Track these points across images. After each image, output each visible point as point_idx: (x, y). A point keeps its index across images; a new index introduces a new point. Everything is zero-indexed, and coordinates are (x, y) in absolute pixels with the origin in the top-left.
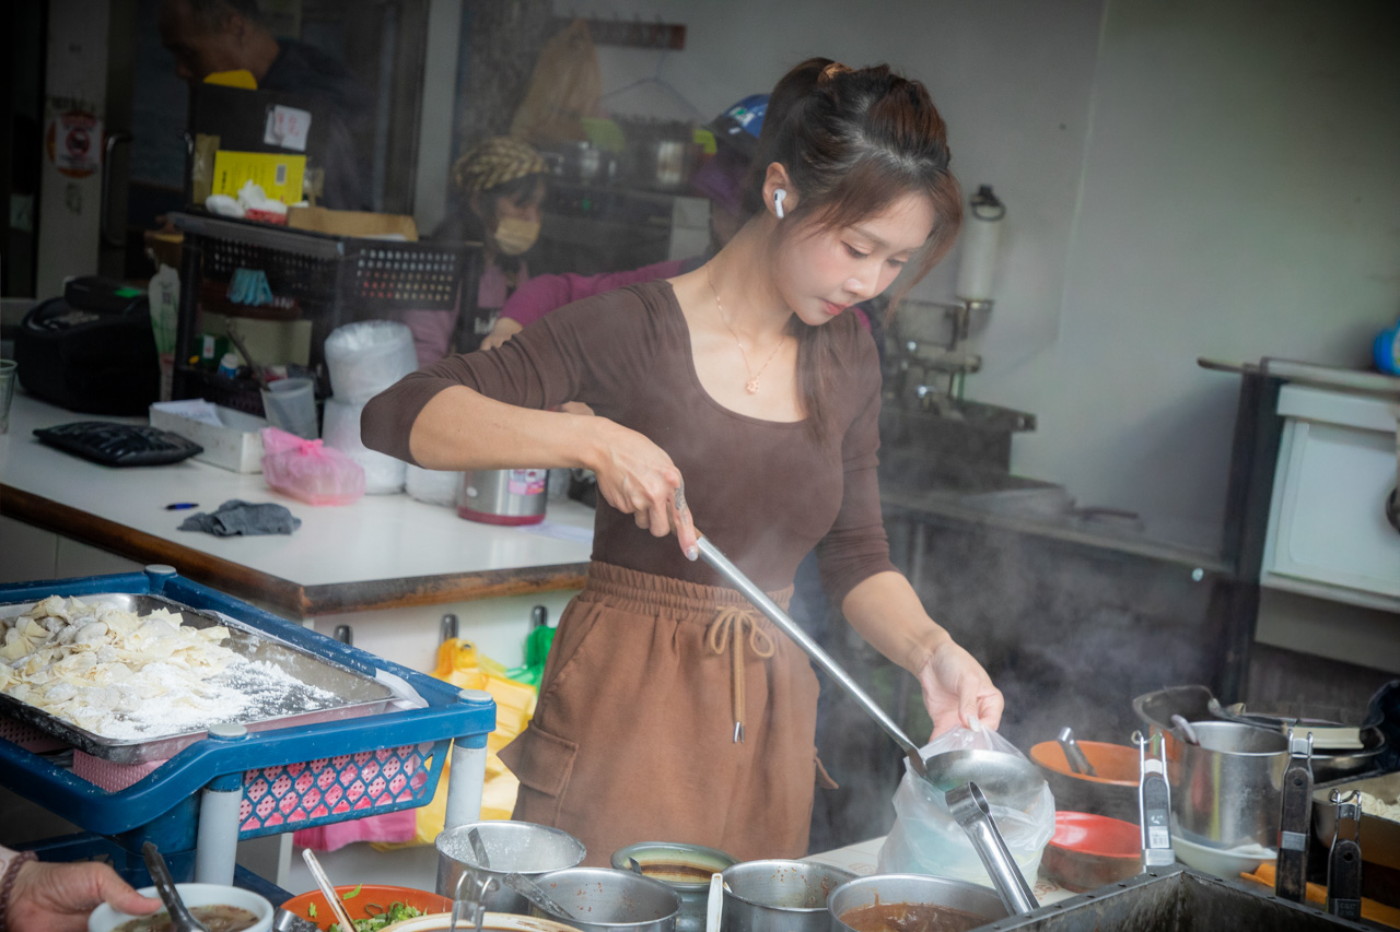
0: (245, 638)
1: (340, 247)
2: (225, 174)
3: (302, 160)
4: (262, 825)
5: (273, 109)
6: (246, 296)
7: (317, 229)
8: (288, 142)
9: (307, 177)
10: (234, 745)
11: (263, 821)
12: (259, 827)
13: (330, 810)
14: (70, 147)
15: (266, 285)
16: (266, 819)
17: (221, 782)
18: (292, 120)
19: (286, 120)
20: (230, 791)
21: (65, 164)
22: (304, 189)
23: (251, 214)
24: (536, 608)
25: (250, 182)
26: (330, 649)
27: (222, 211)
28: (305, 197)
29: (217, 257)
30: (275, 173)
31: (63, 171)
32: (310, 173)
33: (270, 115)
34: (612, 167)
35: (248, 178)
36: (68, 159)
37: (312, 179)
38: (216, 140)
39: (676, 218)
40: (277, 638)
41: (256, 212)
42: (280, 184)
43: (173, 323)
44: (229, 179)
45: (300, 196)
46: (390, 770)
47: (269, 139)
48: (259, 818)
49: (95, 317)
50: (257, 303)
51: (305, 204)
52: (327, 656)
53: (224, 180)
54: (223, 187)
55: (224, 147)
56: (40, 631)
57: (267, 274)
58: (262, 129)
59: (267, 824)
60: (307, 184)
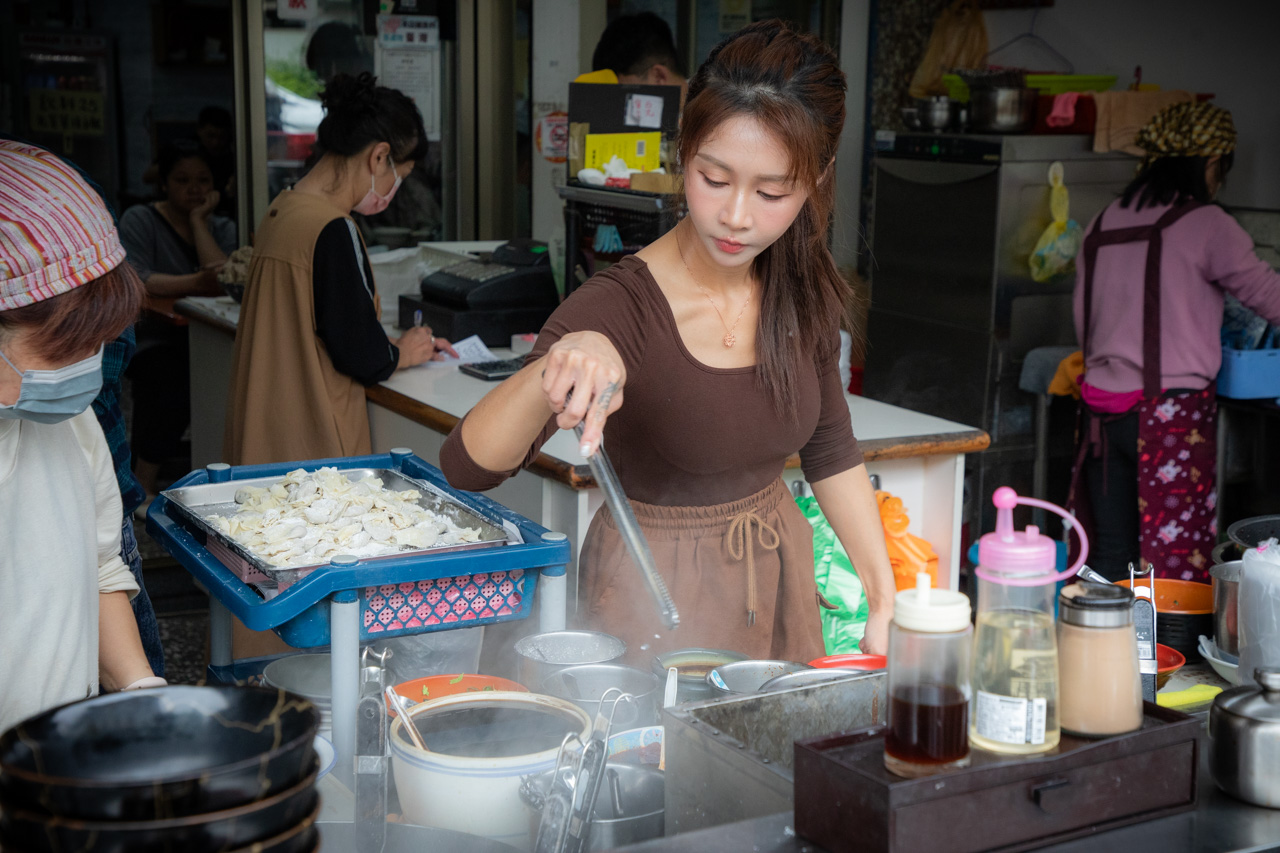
0: (434, 498)
1: (659, 203)
2: (594, 152)
3: (658, 135)
4: (385, 629)
5: (631, 98)
6: (603, 247)
7: (654, 190)
8: (645, 123)
9: (662, 148)
10: (346, 569)
11: (386, 626)
12: (382, 630)
13: (441, 620)
14: (553, 141)
15: (617, 236)
16: (388, 625)
17: (339, 596)
18: (648, 104)
19: (643, 104)
20: (347, 602)
21: (550, 154)
22: (661, 157)
23: (610, 181)
24: (795, 482)
25: (615, 157)
26: (481, 504)
27: (591, 182)
28: (662, 165)
29: (589, 217)
30: (636, 149)
31: (549, 159)
32: (666, 145)
33: (630, 102)
34: (963, 114)
35: (614, 154)
36: (553, 149)
37: (668, 150)
38: (586, 126)
39: (1005, 153)
40: (454, 499)
41: (614, 180)
42: (640, 156)
43: (563, 271)
44: (597, 154)
45: (658, 165)
46: (488, 592)
47: (629, 121)
48: (382, 624)
49: (512, 270)
50: (610, 251)
51: (662, 171)
52: (479, 510)
53: (594, 157)
54: (594, 163)
55: (593, 131)
56: (285, 493)
57: (618, 227)
58: (622, 113)
59: (389, 629)
60: (664, 155)
